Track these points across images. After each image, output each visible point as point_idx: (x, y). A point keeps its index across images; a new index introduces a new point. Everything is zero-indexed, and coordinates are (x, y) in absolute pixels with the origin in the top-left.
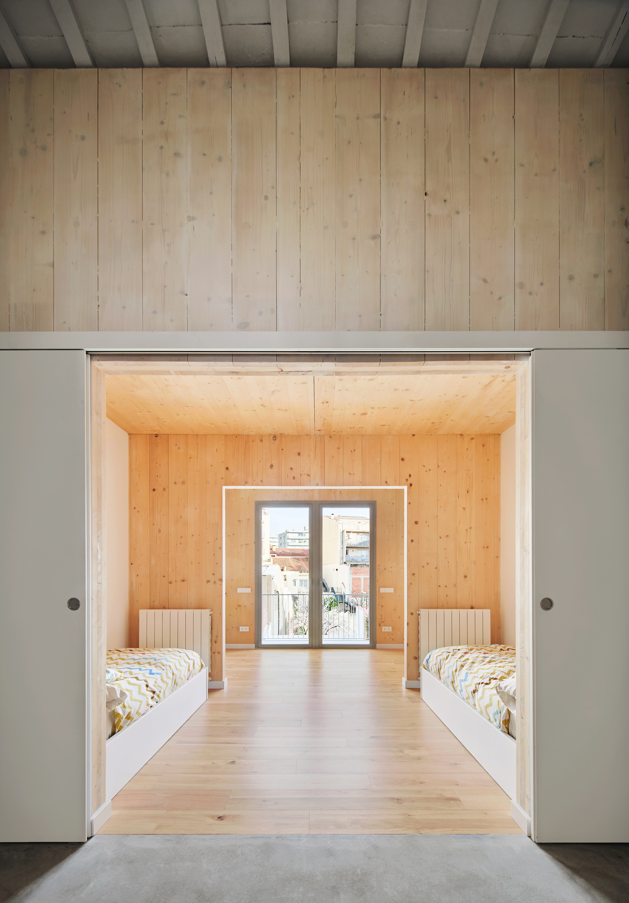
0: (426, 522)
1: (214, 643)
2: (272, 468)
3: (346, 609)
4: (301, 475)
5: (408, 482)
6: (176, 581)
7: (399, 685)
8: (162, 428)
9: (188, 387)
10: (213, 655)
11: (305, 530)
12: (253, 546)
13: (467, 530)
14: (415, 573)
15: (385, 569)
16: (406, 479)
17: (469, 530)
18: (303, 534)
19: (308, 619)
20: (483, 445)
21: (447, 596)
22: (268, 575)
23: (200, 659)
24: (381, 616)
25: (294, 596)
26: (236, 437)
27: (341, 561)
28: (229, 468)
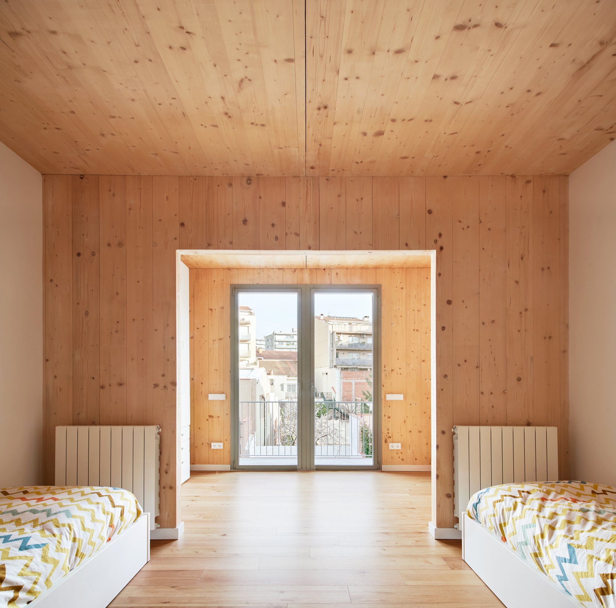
0: (463, 301)
1: (164, 474)
2: (245, 224)
3: (336, 416)
4: (286, 234)
5: (437, 244)
6: (110, 385)
7: (425, 533)
8: (86, 163)
9: (104, 71)
10: (163, 491)
11: (293, 332)
12: (228, 341)
13: (521, 313)
14: (447, 375)
15: (392, 370)
16: (434, 239)
17: (524, 313)
18: (291, 336)
19: (296, 427)
20: (544, 191)
21: (493, 407)
22: (252, 379)
23: (136, 503)
24: (388, 430)
25: (281, 403)
26: (195, 179)
27: (330, 364)
28: (186, 224)
